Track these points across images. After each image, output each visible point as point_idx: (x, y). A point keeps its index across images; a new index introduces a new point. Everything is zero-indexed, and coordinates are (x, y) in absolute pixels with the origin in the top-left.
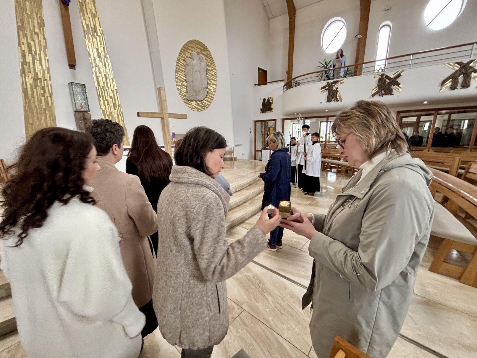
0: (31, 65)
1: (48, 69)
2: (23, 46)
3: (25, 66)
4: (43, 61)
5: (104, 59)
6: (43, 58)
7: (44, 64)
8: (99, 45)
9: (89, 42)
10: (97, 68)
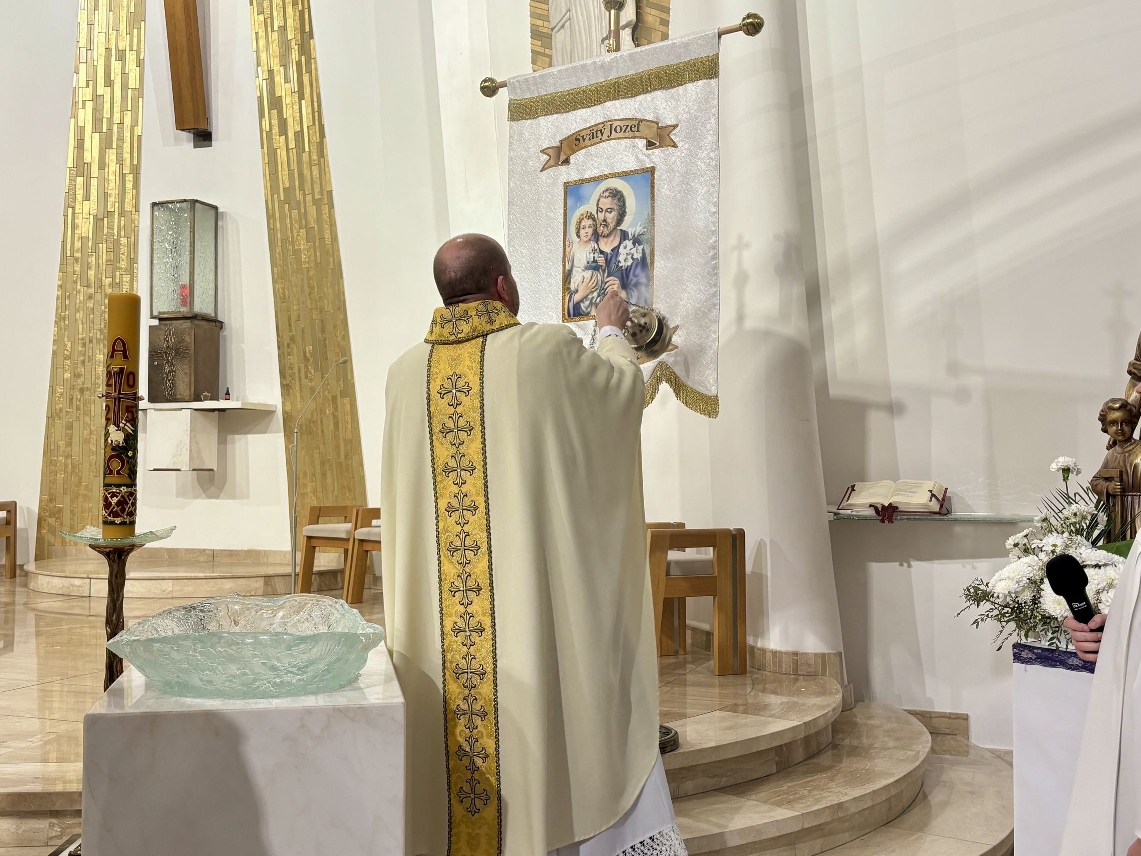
0: (95, 169)
1: (136, 170)
2: (81, 111)
3: (80, 180)
4: (127, 147)
5: (299, 64)
6: (127, 134)
7: (127, 156)
8: (290, 10)
9: (261, 12)
10: (275, 112)
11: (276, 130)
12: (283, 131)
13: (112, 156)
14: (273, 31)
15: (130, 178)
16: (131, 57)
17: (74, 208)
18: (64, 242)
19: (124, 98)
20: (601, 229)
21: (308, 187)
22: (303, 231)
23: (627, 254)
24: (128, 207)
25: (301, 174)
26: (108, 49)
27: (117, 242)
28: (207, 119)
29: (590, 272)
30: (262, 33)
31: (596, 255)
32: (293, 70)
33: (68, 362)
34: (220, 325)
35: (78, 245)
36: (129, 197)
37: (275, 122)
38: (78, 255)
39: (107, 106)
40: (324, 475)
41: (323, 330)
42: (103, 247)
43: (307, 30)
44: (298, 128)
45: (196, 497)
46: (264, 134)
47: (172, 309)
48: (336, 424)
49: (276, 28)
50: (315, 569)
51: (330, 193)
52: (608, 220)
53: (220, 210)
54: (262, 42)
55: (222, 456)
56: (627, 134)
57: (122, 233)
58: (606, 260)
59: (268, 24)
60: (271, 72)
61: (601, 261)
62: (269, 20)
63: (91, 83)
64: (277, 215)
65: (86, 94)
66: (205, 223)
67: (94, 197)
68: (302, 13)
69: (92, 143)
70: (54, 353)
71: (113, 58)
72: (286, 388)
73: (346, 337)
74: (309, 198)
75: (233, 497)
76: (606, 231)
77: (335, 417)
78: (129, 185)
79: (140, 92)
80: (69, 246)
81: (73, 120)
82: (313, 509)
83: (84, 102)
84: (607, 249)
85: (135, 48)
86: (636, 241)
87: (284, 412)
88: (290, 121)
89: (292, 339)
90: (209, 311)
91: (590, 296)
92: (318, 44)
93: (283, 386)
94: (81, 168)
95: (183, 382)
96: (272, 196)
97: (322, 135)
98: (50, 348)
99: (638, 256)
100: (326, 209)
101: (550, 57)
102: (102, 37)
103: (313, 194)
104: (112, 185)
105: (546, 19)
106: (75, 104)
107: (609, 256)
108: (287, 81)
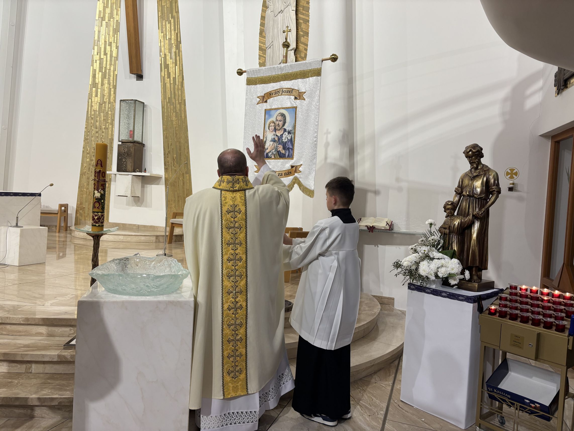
0: (100, 86)
1: (115, 87)
2: (95, 64)
3: (94, 89)
4: (111, 78)
5: (175, 52)
6: (112, 74)
7: (111, 82)
8: (173, 32)
9: (162, 32)
10: (166, 70)
11: (166, 76)
12: (169, 77)
13: (106, 81)
14: (166, 40)
15: (113, 90)
16: (114, 45)
17: (91, 99)
18: (88, 112)
19: (111, 60)
20: (277, 127)
21: (177, 97)
22: (174, 113)
23: (286, 137)
24: (112, 101)
25: (174, 93)
26: (105, 41)
27: (107, 113)
28: (141, 71)
29: (272, 142)
30: (162, 40)
31: (275, 136)
32: (173, 54)
33: (88, 155)
34: (143, 145)
35: (93, 113)
36: (112, 97)
37: (166, 73)
38: (93, 117)
39: (105, 63)
40: (179, 201)
41: (180, 150)
42: (102, 114)
43: (179, 40)
44: (174, 76)
45: (133, 206)
46: (162, 77)
47: (126, 139)
48: (184, 183)
49: (167, 39)
50: (174, 234)
51: (185, 100)
52: (280, 124)
53: (145, 104)
54: (162, 44)
55: (143, 192)
56: (288, 94)
57: (109, 110)
58: (278, 138)
59: (165, 37)
60: (165, 55)
61: (276, 139)
62: (165, 35)
63: (99, 53)
64: (165, 107)
65: (97, 57)
66: (139, 108)
67: (99, 96)
68: (177, 34)
69: (99, 76)
70: (83, 151)
71: (107, 45)
72: (166, 169)
73: (188, 152)
74: (177, 101)
75: (146, 206)
76: (279, 128)
77: (183, 181)
78: (112, 93)
79: (117, 58)
80: (89, 113)
81: (92, 67)
82: (174, 213)
83: (96, 60)
84: (279, 135)
85: (115, 42)
86: (289, 133)
87: (165, 178)
88: (171, 73)
89: (169, 152)
90: (140, 140)
91: (272, 151)
92: (183, 46)
93: (165, 169)
94: (94, 85)
95: (129, 166)
96: (164, 100)
97: (183, 79)
98: (82, 149)
99: (289, 138)
100: (183, 106)
101: (265, 58)
102: (103, 37)
103: (179, 100)
104: (106, 92)
105: (264, 44)
106: (93, 61)
107: (279, 137)
108: (171, 58)
